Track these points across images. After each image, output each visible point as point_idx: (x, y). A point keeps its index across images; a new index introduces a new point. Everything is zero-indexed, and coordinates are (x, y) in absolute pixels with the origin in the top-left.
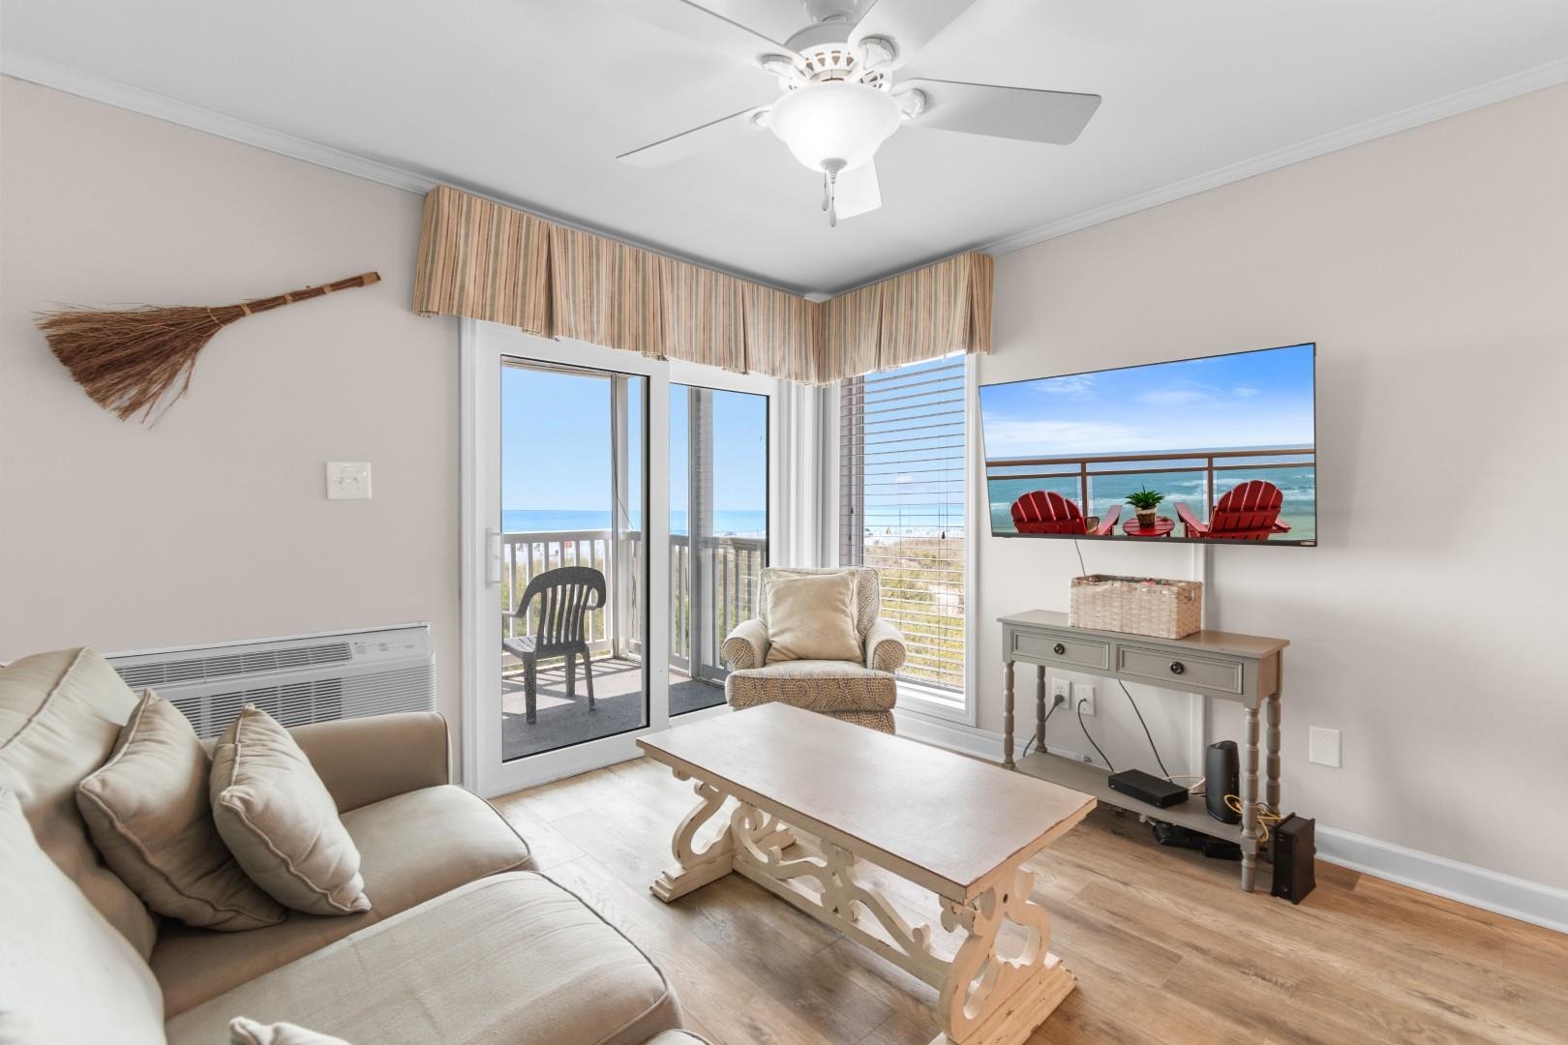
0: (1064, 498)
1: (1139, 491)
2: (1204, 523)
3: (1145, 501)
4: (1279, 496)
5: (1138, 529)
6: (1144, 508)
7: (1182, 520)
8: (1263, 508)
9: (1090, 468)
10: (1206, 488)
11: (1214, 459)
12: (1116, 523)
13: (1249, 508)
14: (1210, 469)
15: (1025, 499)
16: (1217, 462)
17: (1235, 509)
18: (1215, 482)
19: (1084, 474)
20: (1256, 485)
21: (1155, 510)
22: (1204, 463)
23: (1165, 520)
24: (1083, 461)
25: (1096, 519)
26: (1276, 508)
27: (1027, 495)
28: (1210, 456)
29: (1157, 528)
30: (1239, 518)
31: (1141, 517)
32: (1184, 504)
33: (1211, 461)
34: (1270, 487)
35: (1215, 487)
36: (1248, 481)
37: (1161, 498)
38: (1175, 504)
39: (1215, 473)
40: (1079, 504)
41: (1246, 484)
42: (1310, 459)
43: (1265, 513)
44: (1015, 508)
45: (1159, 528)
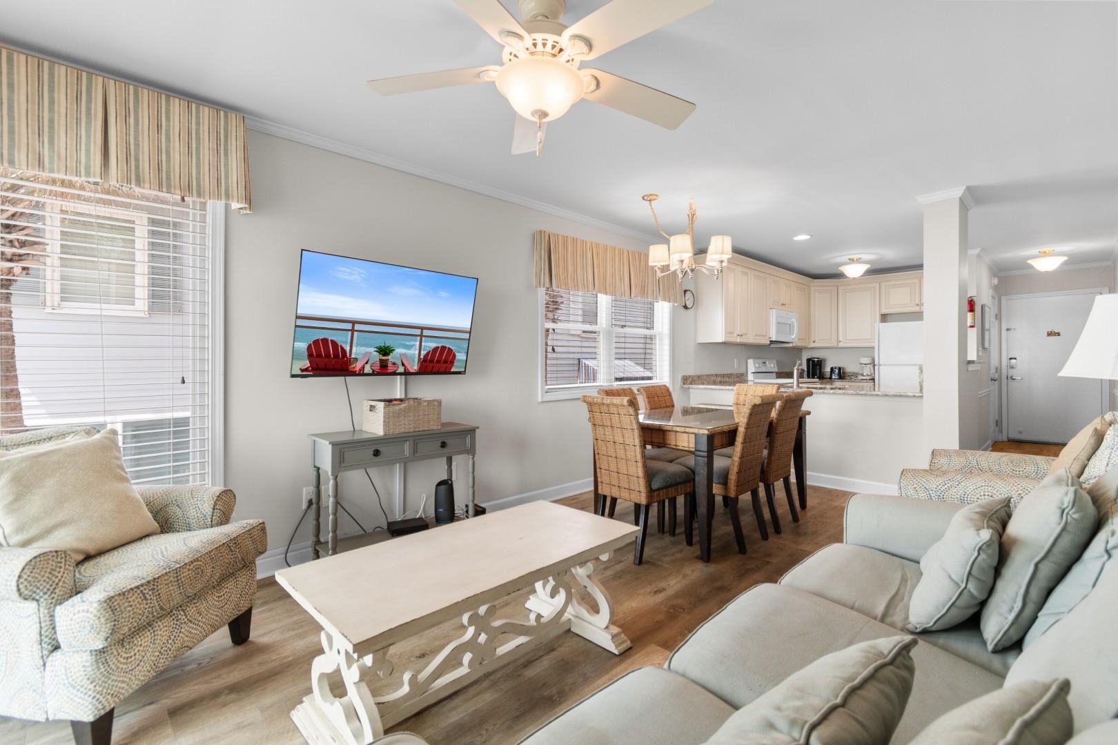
0: (339, 344)
1: (382, 345)
2: (415, 367)
3: (385, 351)
4: (454, 355)
5: (378, 368)
6: (384, 355)
7: (403, 365)
8: (445, 362)
9: (357, 327)
10: (418, 347)
11: (424, 331)
12: (367, 363)
13: (438, 362)
14: (421, 336)
15: (316, 342)
16: (426, 333)
17: (432, 361)
18: (423, 344)
19: (353, 331)
20: (444, 348)
21: (389, 357)
22: (418, 332)
23: (394, 364)
24: (354, 323)
25: (356, 359)
26: (452, 362)
27: (318, 340)
28: (422, 328)
29: (389, 368)
30: (433, 367)
31: (381, 361)
32: (405, 355)
33: (422, 331)
34: (450, 350)
35: (422, 347)
36: (440, 345)
37: (393, 350)
38: (401, 355)
39: (423, 338)
40: (347, 349)
41: (438, 347)
42: (466, 336)
43: (445, 365)
44: (309, 347)
45: (391, 369)
